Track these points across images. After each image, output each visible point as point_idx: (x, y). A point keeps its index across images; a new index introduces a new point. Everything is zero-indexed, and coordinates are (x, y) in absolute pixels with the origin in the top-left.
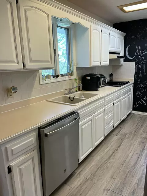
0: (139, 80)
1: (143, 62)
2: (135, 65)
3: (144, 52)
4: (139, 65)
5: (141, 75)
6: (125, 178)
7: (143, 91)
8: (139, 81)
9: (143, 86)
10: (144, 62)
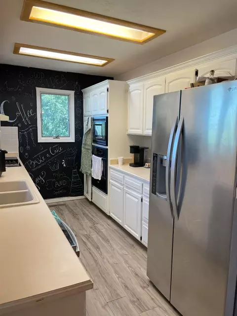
0: (27, 154)
1: (29, 129)
2: (19, 132)
3: (30, 114)
4: (24, 132)
5: (28, 147)
6: (106, 281)
7: (34, 170)
8: (26, 156)
9: (33, 163)
10: (31, 128)
